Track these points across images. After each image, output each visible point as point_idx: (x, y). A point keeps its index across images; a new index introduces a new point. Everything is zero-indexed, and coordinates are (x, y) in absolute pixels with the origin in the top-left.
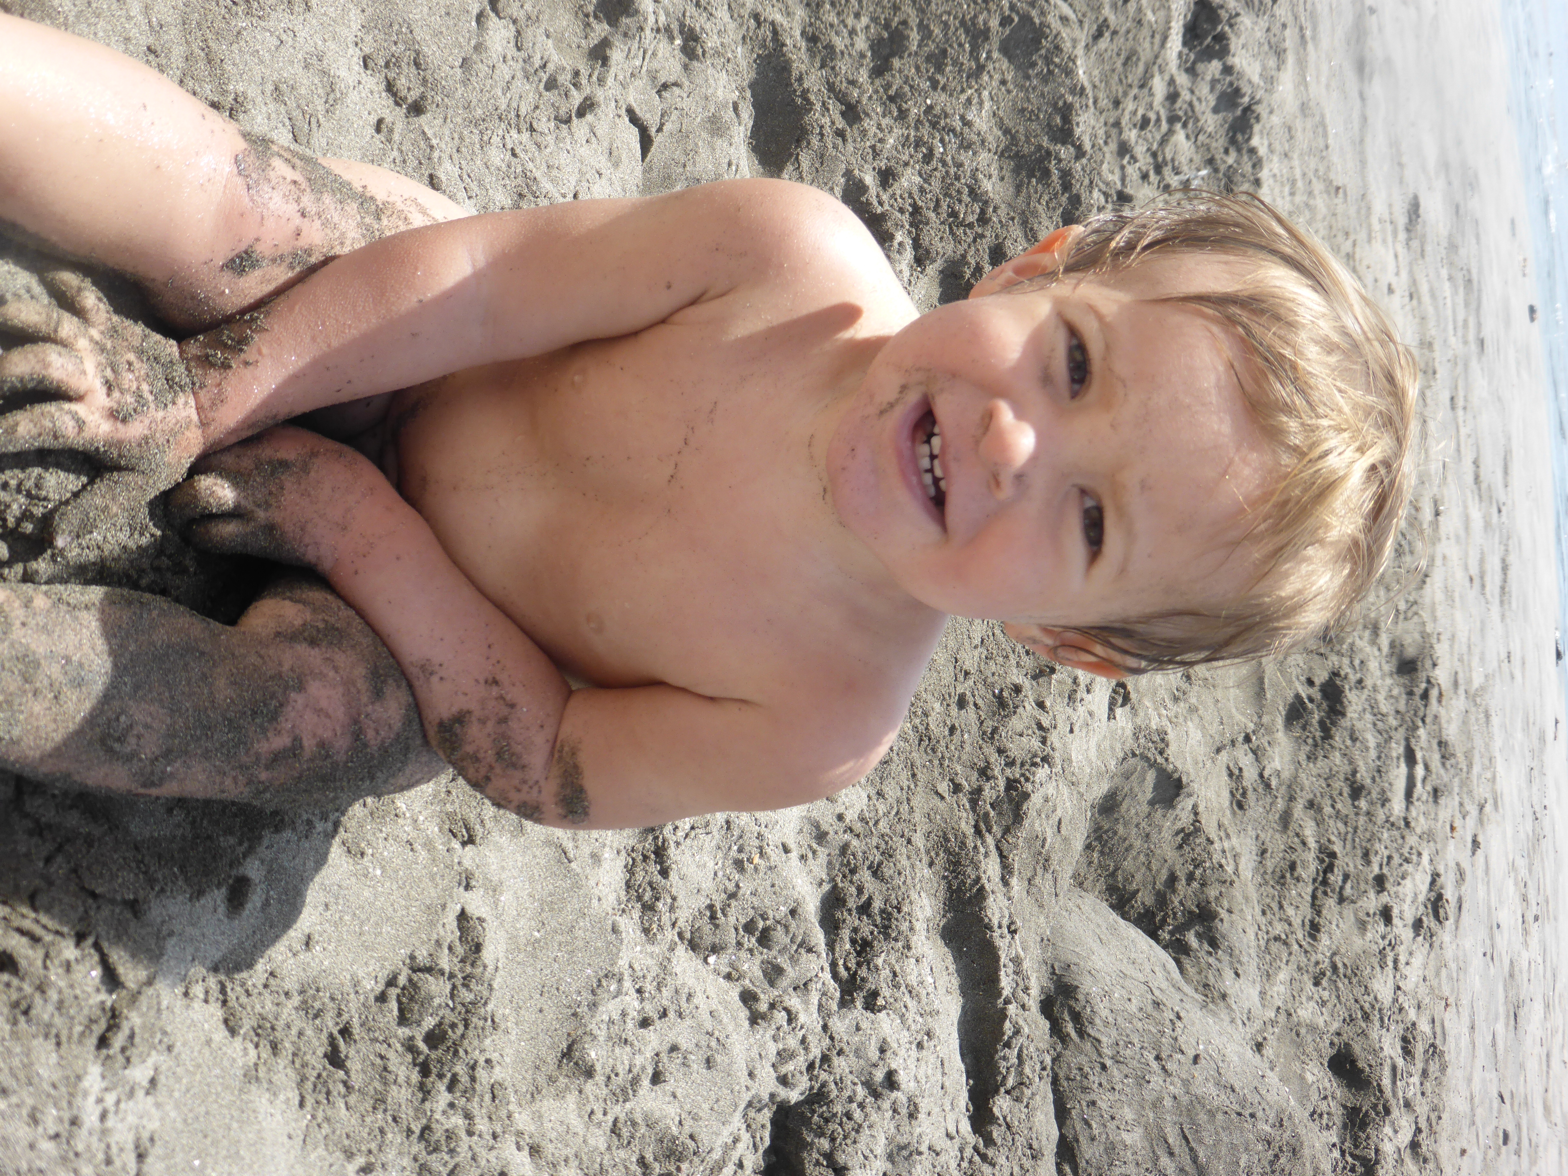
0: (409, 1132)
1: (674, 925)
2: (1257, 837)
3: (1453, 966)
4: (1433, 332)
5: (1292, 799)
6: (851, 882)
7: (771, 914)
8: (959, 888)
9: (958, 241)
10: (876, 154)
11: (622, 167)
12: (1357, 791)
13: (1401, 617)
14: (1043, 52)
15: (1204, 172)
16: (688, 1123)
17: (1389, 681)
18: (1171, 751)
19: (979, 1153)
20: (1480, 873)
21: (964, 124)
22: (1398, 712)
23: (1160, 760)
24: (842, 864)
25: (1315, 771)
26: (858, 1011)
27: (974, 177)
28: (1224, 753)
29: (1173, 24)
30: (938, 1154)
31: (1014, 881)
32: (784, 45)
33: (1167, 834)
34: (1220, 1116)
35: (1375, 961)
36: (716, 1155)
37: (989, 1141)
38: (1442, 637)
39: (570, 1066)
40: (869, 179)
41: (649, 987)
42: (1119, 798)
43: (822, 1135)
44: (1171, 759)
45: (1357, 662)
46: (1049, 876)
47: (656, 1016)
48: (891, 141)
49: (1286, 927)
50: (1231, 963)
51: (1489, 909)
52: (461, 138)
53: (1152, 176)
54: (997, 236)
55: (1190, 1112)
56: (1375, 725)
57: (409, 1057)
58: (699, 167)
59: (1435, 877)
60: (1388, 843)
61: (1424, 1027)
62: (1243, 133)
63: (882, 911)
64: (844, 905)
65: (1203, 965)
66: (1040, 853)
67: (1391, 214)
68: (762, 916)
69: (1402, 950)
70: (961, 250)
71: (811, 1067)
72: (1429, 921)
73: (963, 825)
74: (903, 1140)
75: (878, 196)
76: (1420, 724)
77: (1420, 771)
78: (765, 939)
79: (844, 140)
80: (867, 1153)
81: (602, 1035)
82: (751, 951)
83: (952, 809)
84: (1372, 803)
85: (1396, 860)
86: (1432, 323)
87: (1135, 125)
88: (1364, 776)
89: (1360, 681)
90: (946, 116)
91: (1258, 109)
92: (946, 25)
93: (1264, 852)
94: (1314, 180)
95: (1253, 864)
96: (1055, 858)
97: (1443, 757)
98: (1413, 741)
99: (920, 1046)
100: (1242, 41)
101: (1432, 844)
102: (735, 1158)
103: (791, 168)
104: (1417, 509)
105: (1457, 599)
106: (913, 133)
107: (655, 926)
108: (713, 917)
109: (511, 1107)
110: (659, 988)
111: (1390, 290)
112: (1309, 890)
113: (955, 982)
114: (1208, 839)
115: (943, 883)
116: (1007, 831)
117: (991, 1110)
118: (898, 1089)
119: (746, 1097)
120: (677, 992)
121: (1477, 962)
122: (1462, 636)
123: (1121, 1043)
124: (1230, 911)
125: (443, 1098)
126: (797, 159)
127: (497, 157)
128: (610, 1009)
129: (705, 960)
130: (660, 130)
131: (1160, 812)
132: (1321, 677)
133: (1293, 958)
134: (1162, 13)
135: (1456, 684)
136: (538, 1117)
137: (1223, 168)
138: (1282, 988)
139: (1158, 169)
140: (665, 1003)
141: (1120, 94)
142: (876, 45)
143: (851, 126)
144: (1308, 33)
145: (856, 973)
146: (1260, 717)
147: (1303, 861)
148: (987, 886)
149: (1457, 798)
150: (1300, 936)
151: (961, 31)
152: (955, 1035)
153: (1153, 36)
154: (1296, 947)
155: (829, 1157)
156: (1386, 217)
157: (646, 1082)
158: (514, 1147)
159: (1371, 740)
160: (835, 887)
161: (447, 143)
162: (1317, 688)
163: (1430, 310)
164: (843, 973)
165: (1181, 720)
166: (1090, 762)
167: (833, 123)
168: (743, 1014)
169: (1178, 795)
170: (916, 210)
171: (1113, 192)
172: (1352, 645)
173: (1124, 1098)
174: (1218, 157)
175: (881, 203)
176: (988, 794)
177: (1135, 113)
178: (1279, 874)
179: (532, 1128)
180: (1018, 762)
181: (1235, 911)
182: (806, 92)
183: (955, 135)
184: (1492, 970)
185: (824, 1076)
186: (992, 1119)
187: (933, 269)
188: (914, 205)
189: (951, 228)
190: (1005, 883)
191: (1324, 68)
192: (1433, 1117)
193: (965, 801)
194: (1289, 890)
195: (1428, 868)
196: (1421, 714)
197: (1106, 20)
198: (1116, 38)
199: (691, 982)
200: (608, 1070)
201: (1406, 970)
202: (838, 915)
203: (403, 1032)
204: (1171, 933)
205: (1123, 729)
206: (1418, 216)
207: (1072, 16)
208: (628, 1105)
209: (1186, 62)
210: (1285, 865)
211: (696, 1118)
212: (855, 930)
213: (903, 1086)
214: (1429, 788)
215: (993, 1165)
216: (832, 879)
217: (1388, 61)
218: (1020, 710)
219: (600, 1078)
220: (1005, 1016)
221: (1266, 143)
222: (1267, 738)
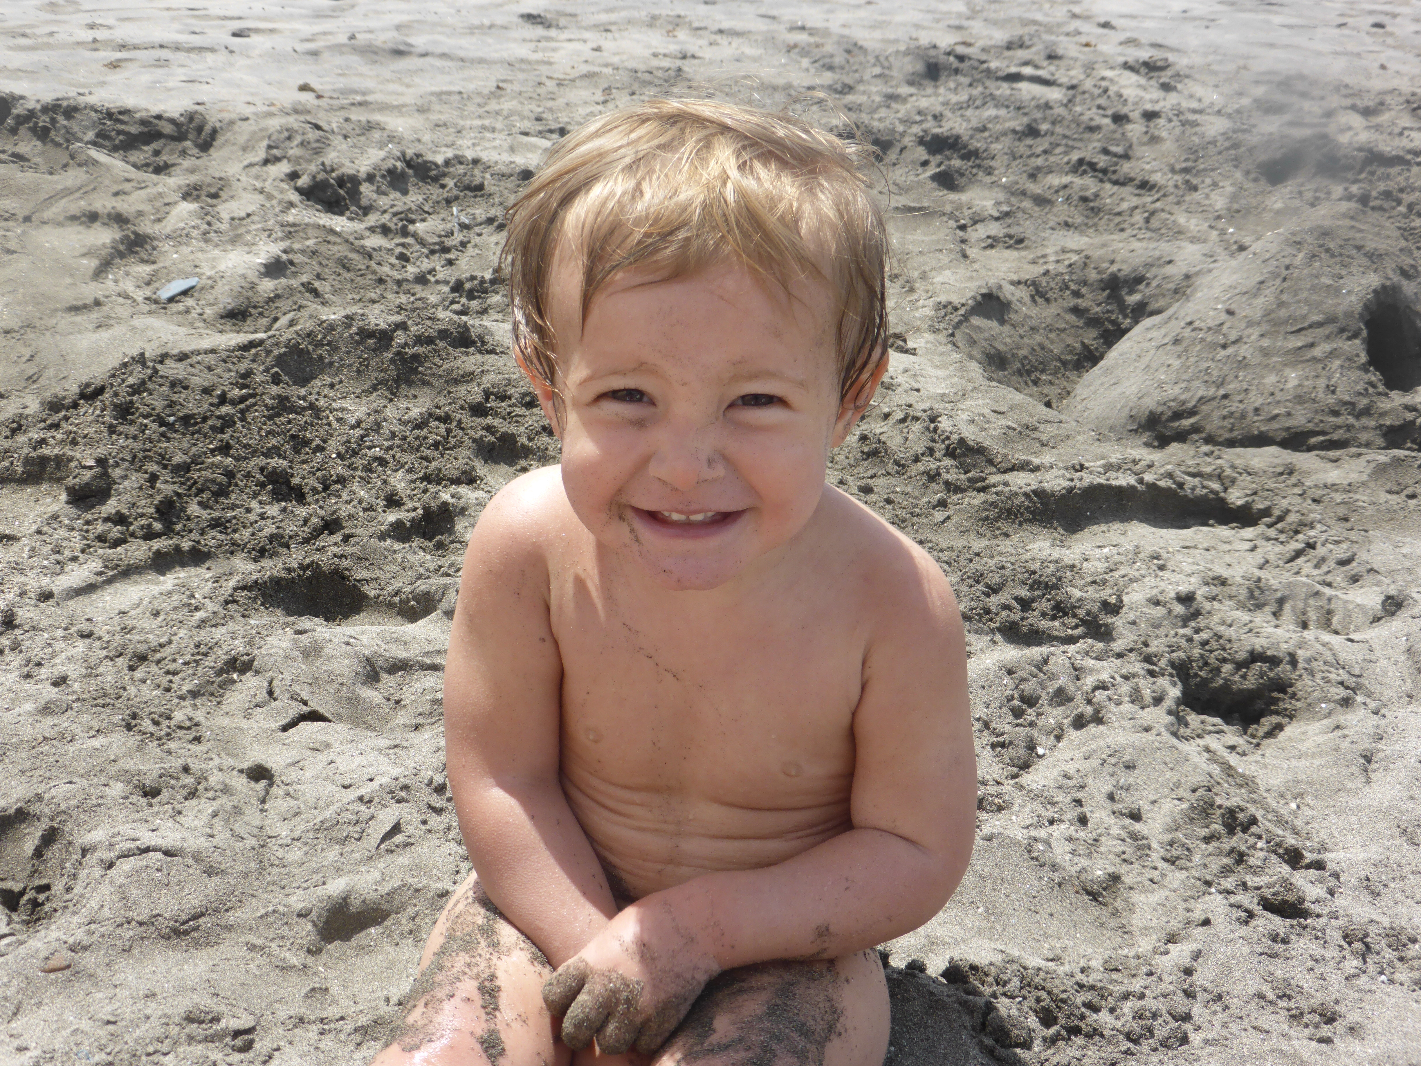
0: (1128, 1052)
1: (998, 783)
2: (1053, 229)
3: (1211, 58)
4: (643, 13)
5: (1024, 193)
6: (997, 614)
7: (1009, 692)
8: (1031, 513)
9: (460, 444)
10: (370, 508)
11: (331, 740)
12: (1032, 131)
13: (887, 72)
14: (310, 348)
15: (455, 210)
16: (1181, 793)
17: (942, 90)
18: (956, 300)
19: (1276, 523)
20: (1133, 24)
21: (359, 426)
22: (971, 85)
23: (962, 312)
24: (980, 621)
25: (1003, 170)
26: (1117, 622)
27: (405, 423)
28: (969, 252)
29: (321, 222)
30: (1267, 562)
31: (1036, 461)
32: (256, 582)
33: (1034, 312)
34: (1284, 297)
35: (1189, 130)
36: (1215, 769)
37: (1266, 512)
38: (914, 36)
39: (1106, 897)
40: (392, 517)
41: (1050, 813)
42: (993, 351)
43: (1218, 671)
44: (963, 301)
45: (918, 118)
46: (1042, 427)
47: (1079, 810)
48: (362, 493)
49: (1138, 211)
50: (1160, 266)
51: (1166, 18)
52: (274, 883)
53: (451, 256)
54: (462, 408)
55: (1277, 323)
56: (977, 108)
57: (1061, 1044)
58: (346, 671)
59: (1127, 66)
60: (1086, 107)
61: (1260, 91)
62: (430, 169)
63: (1032, 588)
64: (1017, 623)
65: (1157, 291)
66: (1020, 433)
67: (531, 41)
68: (1009, 701)
69: (1185, 104)
70: (468, 442)
71: (1152, 674)
72: (1165, 77)
73: (975, 502)
74: (1243, 594)
75: (408, 511)
76: (985, 66)
77: (1027, 71)
78: (1030, 701)
79: (352, 536)
80: (1246, 629)
81: (1084, 862)
82: (1039, 714)
83: (960, 511)
84: (1044, 119)
85: (1102, 101)
86: (635, 14)
87: (404, 267)
88: (1018, 123)
89: (935, 117)
90: (349, 442)
91: (410, 153)
92: (269, 433)
93: (1067, 225)
94: (487, 108)
95: (1077, 234)
96: (1026, 419)
97: (1021, 46)
98: (1000, 74)
99: (1162, 568)
100: (348, 163)
101: (1096, 66)
102: (1225, 753)
103: (366, 587)
104: (796, 46)
105: (884, 18)
106: (359, 473)
107: (997, 801)
108: (1003, 745)
109: (1131, 955)
110: (1053, 804)
111: (598, 49)
112: (1108, 186)
113: (1117, 526)
114: (1044, 274)
115: (1025, 526)
116: (990, 462)
117: (1239, 507)
118: (1194, 593)
119: (1167, 736)
120: (1060, 788)
121: (1213, 35)
122: (916, 17)
123: (1206, 378)
124: (1112, 262)
125: (1104, 1017)
126: (359, 581)
127: (296, 854)
128: (1061, 852)
129: (1040, 757)
130: (305, 703)
131: (1012, 316)
132: (922, 153)
133: (1167, 208)
134: (311, 232)
135: (959, 28)
136: (1146, 930)
137: (455, 192)
138: (1193, 221)
139: (446, 250)
140: (1069, 799)
141: (374, 277)
142: (278, 496)
143: (343, 528)
144: (359, 98)
145: (1081, 620)
146: (944, 214)
147: (1081, 190)
148: (1033, 487)
149: (1062, 38)
150: (1149, 199)
151: (277, 420)
152: (1163, 532)
153: (329, 242)
154: (1158, 205)
155: (1240, 665)
156: (532, 45)
157: (1138, 826)
158: (1164, 958)
159: (991, 112)
160: (999, 629)
161: (275, 897)
162: (931, 158)
163: (624, 14)
164: (1080, 631)
165: (930, 287)
166: (949, 377)
167: (336, 544)
168: (1093, 729)
169: (998, 298)
170: (427, 478)
171: (452, 295)
172: (902, 121)
173: (1256, 382)
174: (445, 195)
175: (415, 509)
176: (951, 476)
177: (393, 266)
178: (1088, 213)
179: (1154, 937)
180: (931, 444)
181: (1112, 257)
182: (301, 567)
183: (367, 435)
184: (1223, 21)
185: (1163, 663)
186: (1247, 507)
187: (481, 469)
188: (424, 478)
189: (448, 449)
190: (1037, 469)
191: (392, 87)
192: (1344, 91)
193: (955, 498)
194: (1105, 205)
195: (1117, 72)
196: (976, 64)
197: (303, 285)
198: (323, 276)
199: (1055, 772)
200: (1118, 860)
201: (1206, 102)
202: (1025, 629)
203: (1037, 1046)
204: (1125, 316)
205: (927, 342)
206: (539, 16)
207: (290, 316)
208: (1155, 845)
209: (357, 214)
210: (1082, 206)
211: (1178, 785)
212: (1044, 615)
213: (1192, 589)
214: (1045, 63)
215: (1288, 511)
216: (992, 631)
217: (398, 27)
218: (883, 438)
219: (1124, 869)
220: (1154, 484)
221: (444, 149)
222: (965, 210)
